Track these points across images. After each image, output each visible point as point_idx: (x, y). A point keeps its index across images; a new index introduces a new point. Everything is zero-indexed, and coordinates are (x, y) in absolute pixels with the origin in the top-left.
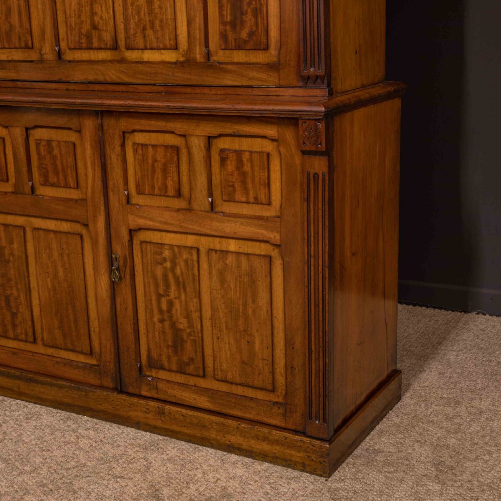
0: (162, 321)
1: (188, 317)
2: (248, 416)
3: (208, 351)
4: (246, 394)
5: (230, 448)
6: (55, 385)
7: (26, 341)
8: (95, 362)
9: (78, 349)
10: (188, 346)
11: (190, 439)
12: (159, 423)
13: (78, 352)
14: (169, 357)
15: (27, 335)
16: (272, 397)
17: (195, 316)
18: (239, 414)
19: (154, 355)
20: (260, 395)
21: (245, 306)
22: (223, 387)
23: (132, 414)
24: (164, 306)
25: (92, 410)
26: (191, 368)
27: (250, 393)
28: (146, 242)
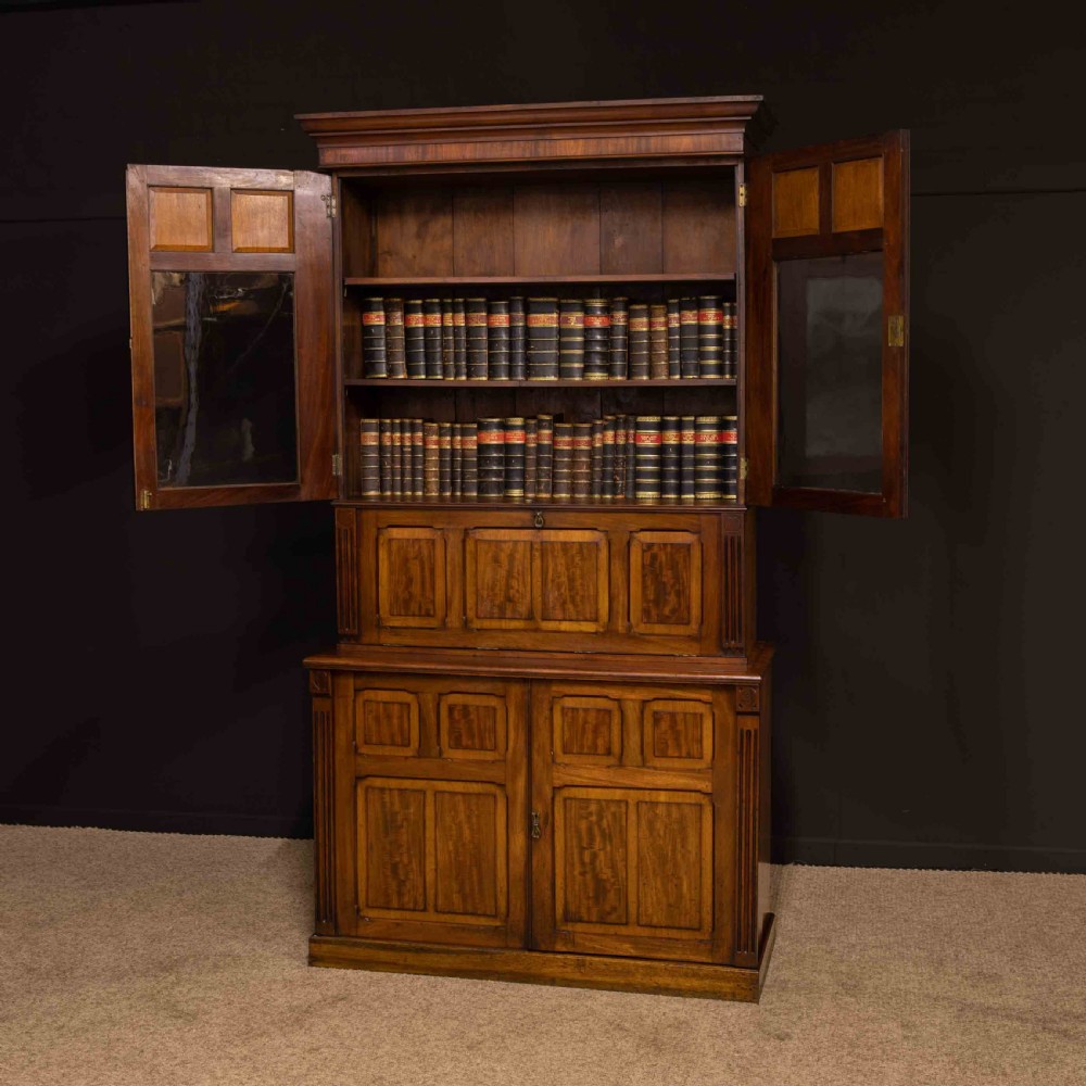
0: (583, 874)
1: (613, 867)
2: (673, 956)
3: (632, 898)
4: (670, 936)
5: (657, 990)
6: (453, 952)
7: (414, 910)
8: (498, 924)
9: (479, 912)
10: (612, 896)
11: (612, 988)
12: (577, 976)
13: (480, 915)
14: (589, 909)
15: (416, 903)
16: (699, 936)
17: (620, 865)
18: (664, 956)
19: (572, 908)
20: (685, 935)
21: (674, 851)
22: (646, 932)
23: (546, 971)
24: (587, 859)
25: (497, 972)
26: (613, 918)
27: (674, 934)
28: (571, 799)
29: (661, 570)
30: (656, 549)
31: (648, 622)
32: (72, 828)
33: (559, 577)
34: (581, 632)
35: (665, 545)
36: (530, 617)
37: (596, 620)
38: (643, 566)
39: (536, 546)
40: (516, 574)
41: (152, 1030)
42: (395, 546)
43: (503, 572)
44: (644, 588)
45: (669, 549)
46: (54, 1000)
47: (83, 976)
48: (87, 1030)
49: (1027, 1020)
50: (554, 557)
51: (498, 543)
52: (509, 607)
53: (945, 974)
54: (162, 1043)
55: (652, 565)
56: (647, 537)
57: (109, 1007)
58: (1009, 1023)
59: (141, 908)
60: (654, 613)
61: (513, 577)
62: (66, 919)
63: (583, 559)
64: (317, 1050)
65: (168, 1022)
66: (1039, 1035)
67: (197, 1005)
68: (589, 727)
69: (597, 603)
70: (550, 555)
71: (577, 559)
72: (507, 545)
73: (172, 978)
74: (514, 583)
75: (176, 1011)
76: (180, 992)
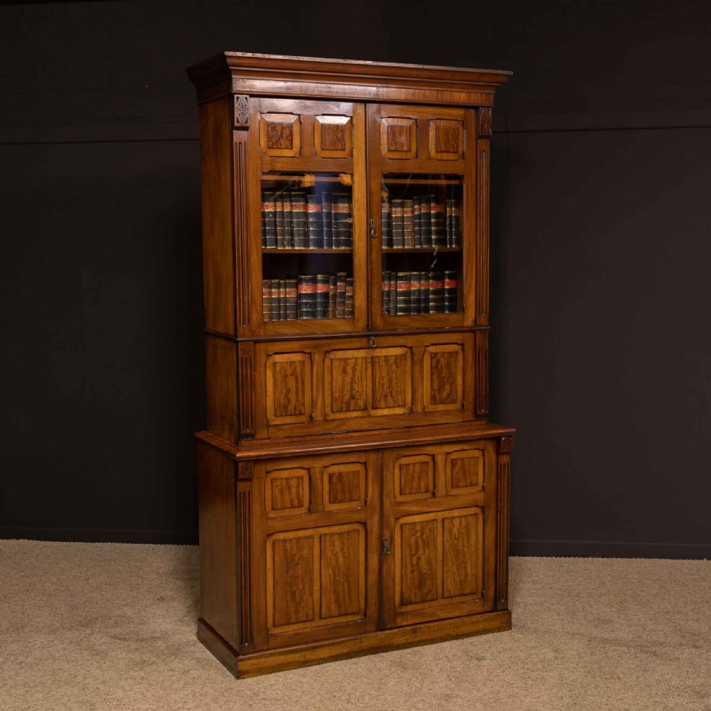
3: (439, 582)
9: (348, 613)
10: (428, 583)
13: (349, 615)
27: (462, 599)
28: (404, 524)
29: (442, 370)
30: (439, 356)
31: (435, 404)
32: (10, 540)
33: (383, 380)
34: (395, 415)
35: (444, 353)
36: (365, 409)
37: (404, 406)
38: (432, 367)
39: (368, 360)
40: (356, 380)
41: (81, 663)
42: (278, 367)
43: (348, 379)
44: (432, 382)
45: (446, 355)
46: (14, 646)
47: (31, 631)
48: (38, 664)
49: (630, 646)
50: (380, 366)
51: (346, 359)
52: (353, 401)
53: (577, 620)
54: (89, 671)
55: (436, 366)
56: (432, 349)
57: (51, 649)
58: (620, 648)
59: (62, 589)
60: (438, 397)
61: (355, 382)
62: (14, 597)
63: (397, 367)
64: (188, 672)
65: (90, 658)
66: (638, 655)
67: (108, 646)
68: (416, 475)
69: (405, 395)
70: (377, 366)
71: (394, 367)
72: (351, 361)
73: (88, 631)
74: (356, 387)
75: (94, 650)
76: (95, 638)
